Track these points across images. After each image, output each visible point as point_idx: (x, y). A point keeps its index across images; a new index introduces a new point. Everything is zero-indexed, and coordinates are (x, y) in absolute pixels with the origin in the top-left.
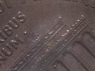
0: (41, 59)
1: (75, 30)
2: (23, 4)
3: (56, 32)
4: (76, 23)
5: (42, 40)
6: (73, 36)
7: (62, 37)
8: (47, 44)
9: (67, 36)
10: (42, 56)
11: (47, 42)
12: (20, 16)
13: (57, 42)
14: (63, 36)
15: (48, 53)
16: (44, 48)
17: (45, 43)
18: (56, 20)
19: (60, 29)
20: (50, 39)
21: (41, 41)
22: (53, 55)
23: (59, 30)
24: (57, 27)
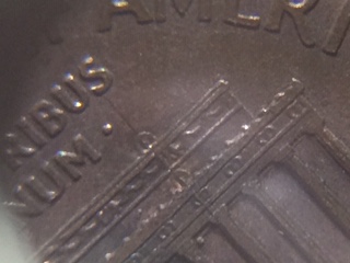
0: (155, 215)
1: (269, 126)
2: (101, 31)
3: (209, 131)
4: (274, 103)
5: (161, 153)
6: (263, 144)
7: (226, 146)
8: (177, 166)
9: (245, 143)
10: (162, 207)
11: (179, 161)
12: (91, 72)
13: (211, 161)
14: (229, 142)
15: (182, 198)
16: (168, 180)
17: (171, 164)
18: (210, 90)
19: (222, 120)
20: (187, 152)
21: (160, 156)
22: (197, 203)
23: (217, 124)
24: (212, 113)
